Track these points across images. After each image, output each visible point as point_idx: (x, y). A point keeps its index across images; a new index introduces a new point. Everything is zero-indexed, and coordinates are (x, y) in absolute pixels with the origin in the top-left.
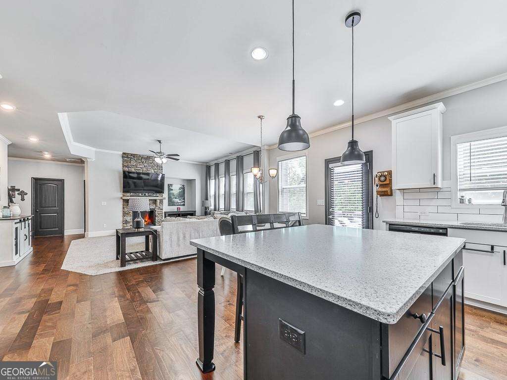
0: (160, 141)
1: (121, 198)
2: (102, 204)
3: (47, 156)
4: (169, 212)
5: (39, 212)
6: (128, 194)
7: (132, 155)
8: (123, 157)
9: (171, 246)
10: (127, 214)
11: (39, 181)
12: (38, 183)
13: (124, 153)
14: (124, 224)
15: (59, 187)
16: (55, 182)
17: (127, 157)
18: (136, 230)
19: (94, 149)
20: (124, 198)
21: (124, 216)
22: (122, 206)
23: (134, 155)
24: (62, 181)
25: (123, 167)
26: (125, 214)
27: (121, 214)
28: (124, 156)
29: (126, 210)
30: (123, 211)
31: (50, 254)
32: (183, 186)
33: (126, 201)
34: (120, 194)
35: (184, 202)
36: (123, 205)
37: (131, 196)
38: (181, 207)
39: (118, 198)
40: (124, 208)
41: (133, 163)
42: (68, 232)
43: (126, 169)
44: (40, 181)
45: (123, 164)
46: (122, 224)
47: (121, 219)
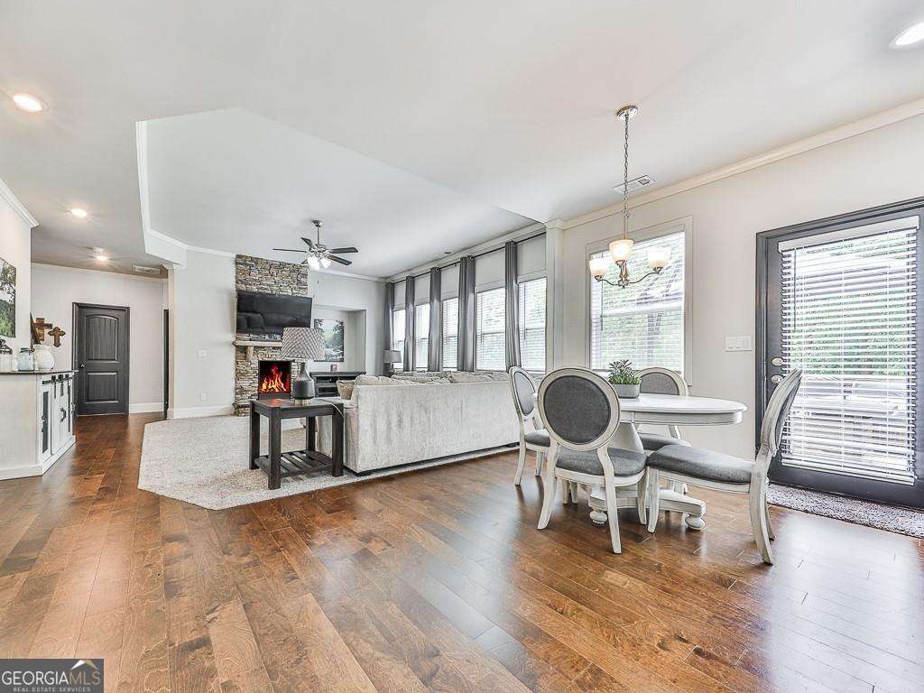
0: (316, 223)
1: (233, 343)
2: (200, 355)
3: (102, 258)
4: (317, 373)
5: (85, 370)
6: (246, 336)
7: (252, 259)
8: (237, 263)
9: (375, 442)
10: (243, 375)
11: (85, 310)
12: (84, 312)
13: (239, 256)
14: (237, 394)
15: (122, 321)
16: (113, 313)
17: (245, 264)
18: (297, 402)
19: (186, 247)
20: (239, 343)
21: (237, 379)
22: (234, 359)
23: (256, 260)
24: (126, 310)
25: (237, 282)
26: (239, 375)
27: (232, 374)
28: (240, 260)
29: (241, 367)
30: (236, 370)
31: (110, 450)
32: (342, 324)
33: (242, 350)
34: (231, 337)
35: (343, 354)
36: (236, 358)
37: (251, 340)
38: (338, 364)
39: (226, 343)
40: (237, 363)
41: (255, 275)
42: (136, 407)
43: (243, 287)
44: (89, 310)
45: (236, 277)
46: (233, 394)
47: (232, 384)
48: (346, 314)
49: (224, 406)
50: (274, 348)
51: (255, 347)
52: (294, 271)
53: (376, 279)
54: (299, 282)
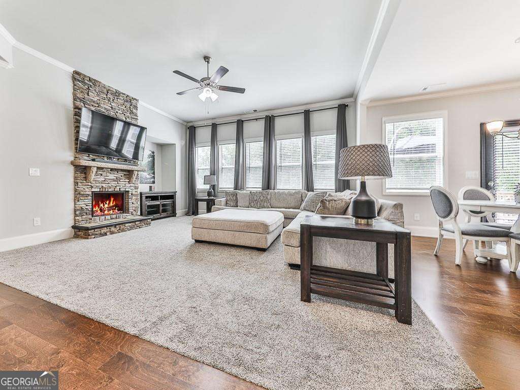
1: (72, 163)
7: (90, 80)
8: (74, 79)
13: (76, 73)
14: (76, 215)
17: (83, 82)
20: (79, 162)
21: (76, 200)
22: (72, 180)
23: (94, 82)
25: (74, 100)
26: (78, 195)
27: (70, 195)
28: (77, 76)
29: (81, 187)
30: (76, 190)
32: (153, 153)
33: (82, 170)
34: (69, 155)
35: (154, 177)
36: (75, 178)
37: (93, 161)
40: (76, 184)
41: (93, 96)
45: (74, 95)
46: (72, 216)
47: (71, 206)
48: (156, 146)
49: (63, 230)
50: (112, 170)
51: (98, 168)
52: (127, 101)
53: (181, 122)
54: (132, 112)
